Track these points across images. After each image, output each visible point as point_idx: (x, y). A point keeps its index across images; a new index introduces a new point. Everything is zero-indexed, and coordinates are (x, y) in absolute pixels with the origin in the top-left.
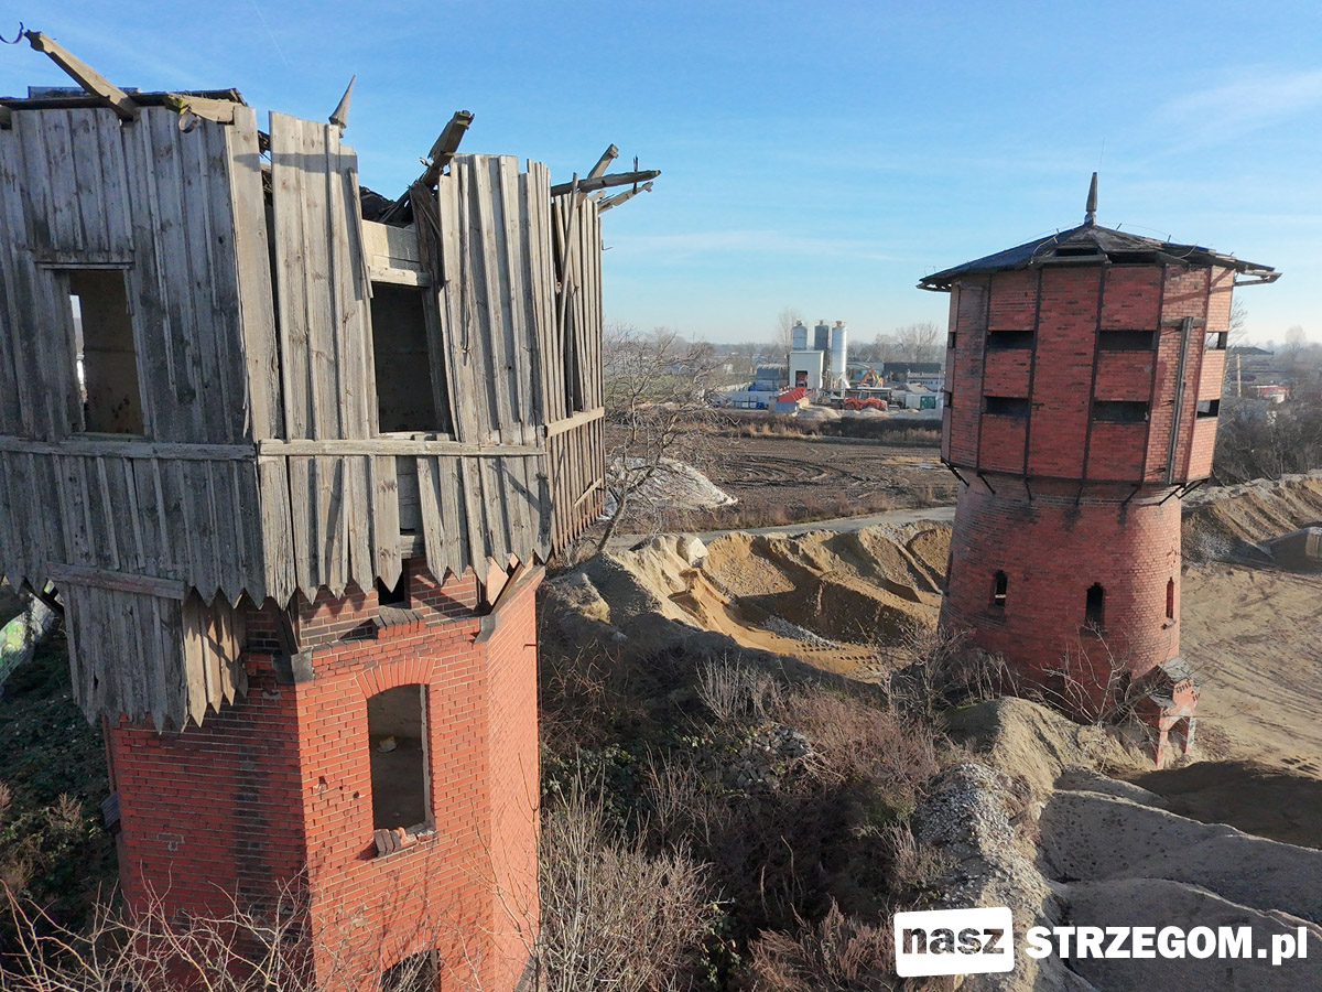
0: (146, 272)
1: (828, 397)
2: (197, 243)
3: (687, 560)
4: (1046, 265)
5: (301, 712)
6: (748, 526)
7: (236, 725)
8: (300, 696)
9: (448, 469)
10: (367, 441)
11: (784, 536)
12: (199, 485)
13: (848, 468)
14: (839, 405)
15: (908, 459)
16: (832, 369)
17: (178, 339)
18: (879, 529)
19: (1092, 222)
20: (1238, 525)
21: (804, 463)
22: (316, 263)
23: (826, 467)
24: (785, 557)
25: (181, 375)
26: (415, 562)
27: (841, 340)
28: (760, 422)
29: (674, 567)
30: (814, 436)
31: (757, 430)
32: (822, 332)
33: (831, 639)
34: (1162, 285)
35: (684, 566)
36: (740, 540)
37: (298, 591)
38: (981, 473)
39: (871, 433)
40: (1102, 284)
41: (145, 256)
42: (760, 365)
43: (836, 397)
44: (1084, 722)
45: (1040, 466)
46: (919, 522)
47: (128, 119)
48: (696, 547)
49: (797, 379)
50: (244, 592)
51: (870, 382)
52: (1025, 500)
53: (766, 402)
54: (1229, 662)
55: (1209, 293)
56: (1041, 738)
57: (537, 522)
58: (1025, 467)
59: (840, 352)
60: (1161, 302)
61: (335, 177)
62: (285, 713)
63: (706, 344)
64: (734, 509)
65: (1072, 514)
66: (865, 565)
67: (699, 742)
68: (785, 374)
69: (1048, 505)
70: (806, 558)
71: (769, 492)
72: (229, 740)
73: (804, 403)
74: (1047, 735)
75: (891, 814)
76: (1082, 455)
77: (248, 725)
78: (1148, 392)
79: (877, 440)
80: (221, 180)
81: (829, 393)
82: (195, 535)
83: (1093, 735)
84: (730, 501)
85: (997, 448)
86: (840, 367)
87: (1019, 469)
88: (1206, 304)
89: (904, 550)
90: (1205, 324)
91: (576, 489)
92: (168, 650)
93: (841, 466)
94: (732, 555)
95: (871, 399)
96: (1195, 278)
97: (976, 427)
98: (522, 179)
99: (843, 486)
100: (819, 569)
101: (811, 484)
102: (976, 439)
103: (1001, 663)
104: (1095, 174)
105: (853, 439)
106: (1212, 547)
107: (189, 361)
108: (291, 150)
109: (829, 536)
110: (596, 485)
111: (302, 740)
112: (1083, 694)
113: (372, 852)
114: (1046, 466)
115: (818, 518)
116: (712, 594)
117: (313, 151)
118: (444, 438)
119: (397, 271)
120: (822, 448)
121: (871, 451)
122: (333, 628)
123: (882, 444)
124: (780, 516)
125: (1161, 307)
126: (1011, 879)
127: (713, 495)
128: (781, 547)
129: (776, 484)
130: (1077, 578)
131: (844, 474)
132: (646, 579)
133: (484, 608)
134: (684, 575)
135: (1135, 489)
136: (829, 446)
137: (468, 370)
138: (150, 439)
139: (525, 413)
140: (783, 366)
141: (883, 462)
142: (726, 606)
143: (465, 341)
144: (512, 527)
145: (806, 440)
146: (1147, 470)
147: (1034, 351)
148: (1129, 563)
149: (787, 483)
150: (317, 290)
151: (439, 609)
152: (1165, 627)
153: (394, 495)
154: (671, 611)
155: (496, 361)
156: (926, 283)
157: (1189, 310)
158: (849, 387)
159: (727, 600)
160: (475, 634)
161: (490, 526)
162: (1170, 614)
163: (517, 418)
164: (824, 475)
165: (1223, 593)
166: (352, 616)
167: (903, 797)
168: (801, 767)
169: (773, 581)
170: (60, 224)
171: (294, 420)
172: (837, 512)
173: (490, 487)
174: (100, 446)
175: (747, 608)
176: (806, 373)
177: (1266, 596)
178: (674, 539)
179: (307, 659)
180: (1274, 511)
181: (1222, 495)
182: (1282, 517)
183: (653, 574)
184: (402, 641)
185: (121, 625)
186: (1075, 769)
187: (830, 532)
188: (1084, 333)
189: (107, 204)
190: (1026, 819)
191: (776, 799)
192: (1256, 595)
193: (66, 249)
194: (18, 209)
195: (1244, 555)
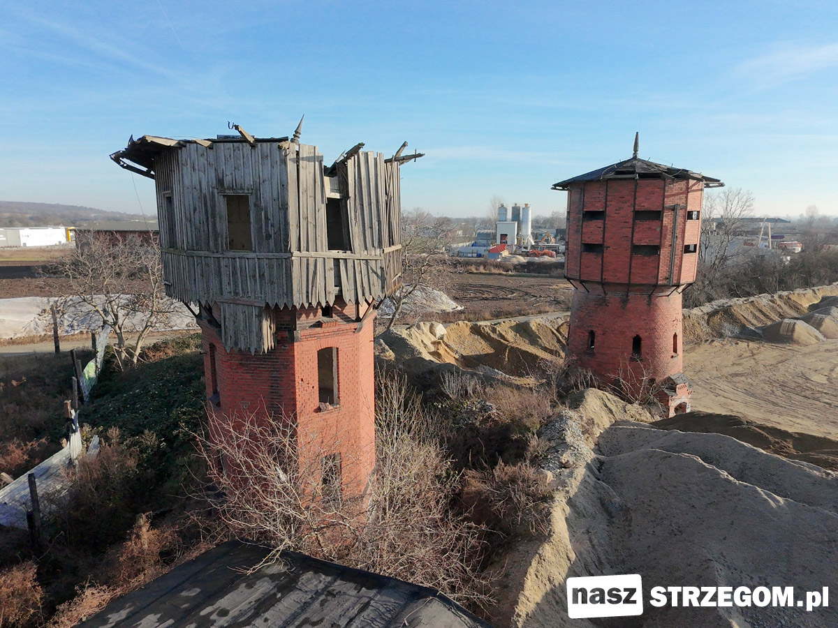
0: (257, 196)
1: (521, 249)
2: (275, 187)
3: (435, 336)
4: (609, 179)
5: (296, 353)
6: (469, 320)
7: (272, 359)
8: (295, 347)
9: (350, 264)
10: (324, 253)
11: (489, 324)
12: (271, 267)
13: (529, 291)
14: (527, 254)
15: (566, 286)
16: (523, 233)
17: (267, 218)
18: (542, 320)
19: (636, 156)
20: (745, 318)
21: (504, 288)
22: (310, 192)
23: (516, 290)
24: (489, 334)
25: (267, 230)
26: (339, 298)
27: (527, 215)
28: (478, 264)
29: (428, 339)
30: (510, 273)
31: (476, 269)
32: (516, 210)
33: (512, 376)
34: (664, 189)
35: (434, 339)
36: (464, 326)
37: (303, 304)
38: (582, 282)
39: (544, 271)
40: (636, 188)
41: (256, 190)
42: (479, 231)
43: (525, 250)
44: (631, 403)
45: (609, 278)
46: (565, 316)
47: (253, 146)
48: (440, 329)
49: (501, 239)
50: (285, 304)
51: (547, 241)
52: (603, 295)
53: (482, 253)
54: (723, 385)
55: (688, 192)
56: (606, 406)
57: (380, 284)
58: (602, 278)
59: (527, 222)
60: (664, 197)
61: (317, 163)
62: (290, 354)
63: (445, 218)
64: (461, 312)
65: (625, 301)
66: (533, 339)
67: (442, 406)
68: (494, 238)
69: (614, 297)
70: (501, 335)
71: (481, 304)
72: (268, 365)
73: (505, 253)
74: (609, 404)
75: (528, 430)
76: (628, 271)
77: (276, 359)
78: (659, 241)
79: (548, 275)
80: (284, 166)
81: (521, 247)
82: (269, 284)
83: (634, 408)
84: (459, 308)
85: (589, 269)
86: (527, 232)
87: (599, 279)
88: (687, 198)
89: (555, 332)
90: (686, 207)
91: (392, 275)
92: (257, 325)
93: (525, 289)
94: (460, 334)
95: (546, 251)
96: (680, 185)
97: (579, 259)
98: (375, 159)
99: (525, 300)
100: (507, 341)
101: (506, 299)
102: (579, 265)
103: (590, 374)
104: (637, 133)
105: (534, 274)
106: (729, 330)
107: (270, 225)
108: (305, 156)
109: (513, 324)
110: (399, 275)
111: (296, 363)
112: (629, 388)
113: (319, 410)
114: (611, 278)
115: (509, 316)
116: (448, 353)
117: (311, 155)
118: (349, 252)
119: (333, 194)
120: (515, 280)
121: (543, 281)
122: (307, 323)
123: (551, 277)
124: (487, 315)
125: (664, 199)
126: (578, 450)
127: (449, 305)
128: (487, 330)
129: (486, 299)
130: (628, 333)
131: (527, 294)
132: (413, 342)
133: (358, 320)
134: (434, 343)
135: (654, 289)
136: (519, 278)
137: (356, 228)
138: (255, 252)
139: (376, 244)
140: (493, 231)
141: (550, 287)
142: (456, 359)
143: (355, 218)
144: (371, 286)
145: (506, 275)
146: (659, 278)
147: (605, 221)
148: (653, 325)
149: (493, 299)
150: (311, 201)
151: (342, 319)
152: (672, 357)
153: (333, 272)
154: (428, 357)
155: (366, 225)
156: (555, 187)
157: (678, 200)
158: (533, 244)
159: (457, 357)
160: (355, 329)
161: (364, 285)
162: (675, 351)
163: (373, 246)
164: (515, 294)
165: (730, 353)
166: (313, 319)
167: (534, 423)
168: (489, 417)
169: (482, 348)
170: (228, 180)
171: (303, 244)
172: (520, 314)
173: (364, 272)
174: (237, 254)
175: (468, 361)
176: (506, 235)
177: (753, 354)
178: (428, 324)
179: (299, 333)
180: (769, 311)
181: (738, 302)
182: (773, 315)
183: (417, 340)
184: (331, 329)
185: (241, 317)
186: (623, 421)
187: (514, 321)
188: (628, 212)
189: (245, 174)
190: (591, 434)
191: (478, 430)
192: (748, 354)
193: (229, 188)
194: (213, 175)
195: (746, 334)
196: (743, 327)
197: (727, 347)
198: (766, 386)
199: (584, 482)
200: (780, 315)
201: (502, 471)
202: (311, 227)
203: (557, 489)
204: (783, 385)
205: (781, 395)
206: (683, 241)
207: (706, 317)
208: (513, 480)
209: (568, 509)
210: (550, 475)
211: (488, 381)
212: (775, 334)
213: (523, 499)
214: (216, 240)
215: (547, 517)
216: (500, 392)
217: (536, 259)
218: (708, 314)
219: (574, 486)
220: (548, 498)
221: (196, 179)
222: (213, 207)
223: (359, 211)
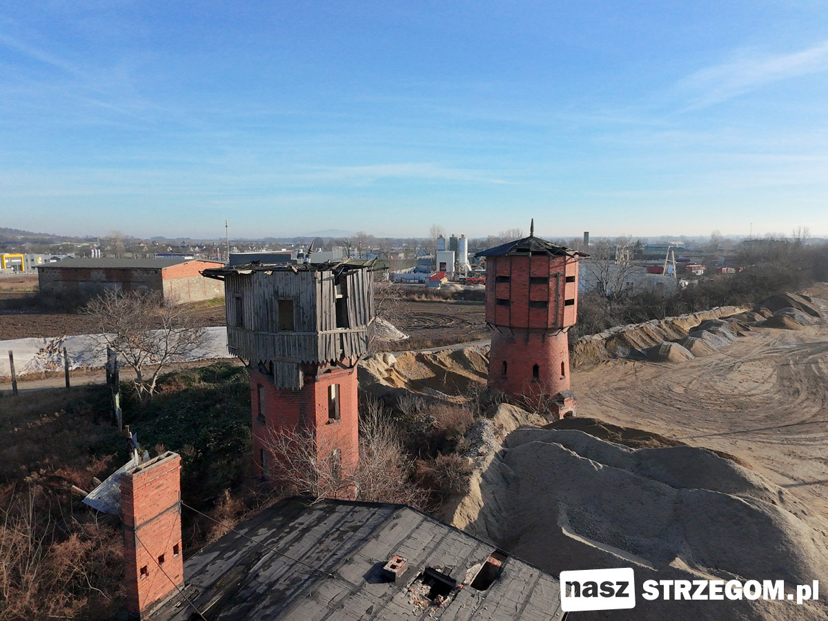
0: (298, 301)
1: (457, 277)
2: (309, 296)
3: (388, 364)
4: (512, 255)
5: (316, 389)
6: (414, 349)
7: (301, 392)
8: (316, 385)
9: (349, 335)
10: (335, 330)
11: (431, 353)
12: (305, 340)
13: (465, 318)
14: (463, 282)
16: (460, 260)
17: (303, 313)
18: (474, 348)
19: (532, 235)
20: (634, 342)
21: (443, 315)
22: (328, 297)
23: (454, 317)
24: (431, 361)
25: (303, 320)
26: (343, 356)
27: (464, 243)
28: (420, 292)
29: (382, 367)
30: (449, 300)
31: (419, 297)
32: (453, 240)
33: (449, 395)
34: (549, 262)
35: (387, 367)
36: (411, 355)
37: (322, 360)
38: (497, 326)
39: (478, 298)
40: (530, 262)
41: (297, 297)
42: (420, 256)
43: (462, 277)
44: (532, 413)
45: (514, 323)
48: (392, 359)
49: (440, 267)
50: (313, 360)
52: (511, 335)
53: (424, 279)
55: (566, 264)
56: (513, 415)
58: (510, 324)
59: (464, 250)
60: (549, 268)
62: (312, 389)
64: (408, 341)
66: (465, 363)
67: (399, 420)
68: (434, 262)
69: (519, 337)
70: (440, 362)
71: (424, 332)
72: (301, 396)
73: (445, 281)
74: (516, 415)
75: (458, 433)
76: (527, 319)
77: (303, 392)
78: (547, 298)
79: (482, 302)
80: (314, 284)
81: (458, 274)
82: (304, 350)
83: (534, 417)
84: (405, 337)
85: (501, 317)
86: (464, 261)
87: (508, 324)
88: (565, 268)
89: (484, 357)
90: (565, 274)
92: (295, 374)
93: (461, 317)
94: (407, 362)
95: (481, 277)
96: (559, 260)
97: (494, 308)
99: (462, 328)
100: (446, 367)
101: (446, 327)
102: (494, 314)
103: (504, 393)
104: (533, 219)
105: (470, 302)
106: (622, 352)
107: (305, 317)
108: (325, 278)
109: (451, 352)
111: (316, 395)
112: (531, 402)
113: (329, 423)
114: (516, 323)
115: (447, 344)
116: (399, 378)
117: (328, 277)
118: (348, 329)
119: (339, 296)
120: (453, 307)
121: (477, 308)
122: (322, 371)
124: (429, 343)
125: (549, 270)
126: (490, 445)
127: (397, 335)
128: (429, 357)
129: (428, 327)
130: (530, 363)
131: (463, 321)
132: (372, 371)
133: (350, 367)
134: (387, 370)
135: (547, 331)
136: (457, 306)
137: (352, 314)
138: (296, 332)
140: (433, 258)
141: (483, 315)
142: (406, 384)
143: (351, 308)
144: (360, 347)
145: (445, 303)
146: (549, 324)
147: (510, 284)
148: (546, 356)
149: (434, 327)
151: (341, 367)
152: (561, 379)
153: (339, 341)
154: (384, 383)
155: (357, 312)
157: (559, 270)
158: (470, 270)
159: (406, 381)
160: (350, 373)
161: (356, 347)
162: (563, 374)
163: (361, 324)
164: (453, 322)
165: (621, 371)
166: (324, 369)
167: (462, 428)
168: (432, 425)
169: (426, 373)
170: (280, 292)
171: (324, 327)
172: (457, 342)
173: (356, 339)
174: (285, 333)
175: (413, 384)
176: (445, 263)
177: (636, 372)
178: (382, 355)
179: (318, 377)
180: (655, 334)
181: (630, 328)
182: (658, 337)
183: (374, 369)
184: (335, 374)
185: (286, 369)
186: (525, 425)
187: (451, 349)
188: (525, 278)
189: (290, 287)
190: (501, 435)
191: (424, 435)
192: (633, 372)
193: (281, 296)
194: (272, 289)
195: (635, 355)
196: (632, 349)
197: (618, 366)
198: (639, 397)
199: (492, 463)
200: (665, 337)
201: (441, 459)
202: (328, 316)
203: (475, 468)
204: (651, 396)
205: (648, 403)
206: (564, 298)
207: (604, 342)
208: (448, 465)
209: (481, 479)
210: (471, 460)
211: (430, 400)
212: (656, 355)
213: (454, 474)
214: (272, 326)
215: (468, 483)
216: (440, 408)
217: (472, 287)
218: (606, 339)
219: (486, 466)
220: (469, 473)
221: (261, 292)
222: (271, 307)
223: (353, 304)
